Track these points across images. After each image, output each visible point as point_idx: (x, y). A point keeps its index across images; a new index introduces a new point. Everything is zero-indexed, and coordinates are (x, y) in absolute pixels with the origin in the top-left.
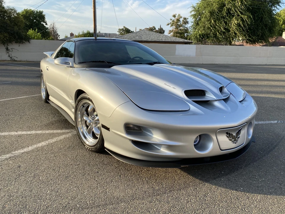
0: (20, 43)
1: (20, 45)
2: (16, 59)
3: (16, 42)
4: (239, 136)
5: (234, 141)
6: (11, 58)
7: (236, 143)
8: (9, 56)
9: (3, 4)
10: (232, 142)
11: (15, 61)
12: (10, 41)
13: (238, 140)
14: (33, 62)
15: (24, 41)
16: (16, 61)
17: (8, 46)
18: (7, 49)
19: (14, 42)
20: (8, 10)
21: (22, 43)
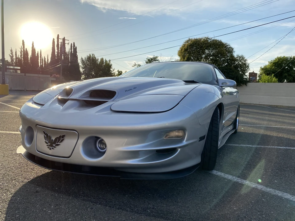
4: (59, 143)
5: (50, 146)
7: (50, 149)
9: (234, 54)
10: (47, 146)
13: (55, 147)
14: (246, 104)
15: (242, 84)
20: (237, 57)
21: (239, 86)
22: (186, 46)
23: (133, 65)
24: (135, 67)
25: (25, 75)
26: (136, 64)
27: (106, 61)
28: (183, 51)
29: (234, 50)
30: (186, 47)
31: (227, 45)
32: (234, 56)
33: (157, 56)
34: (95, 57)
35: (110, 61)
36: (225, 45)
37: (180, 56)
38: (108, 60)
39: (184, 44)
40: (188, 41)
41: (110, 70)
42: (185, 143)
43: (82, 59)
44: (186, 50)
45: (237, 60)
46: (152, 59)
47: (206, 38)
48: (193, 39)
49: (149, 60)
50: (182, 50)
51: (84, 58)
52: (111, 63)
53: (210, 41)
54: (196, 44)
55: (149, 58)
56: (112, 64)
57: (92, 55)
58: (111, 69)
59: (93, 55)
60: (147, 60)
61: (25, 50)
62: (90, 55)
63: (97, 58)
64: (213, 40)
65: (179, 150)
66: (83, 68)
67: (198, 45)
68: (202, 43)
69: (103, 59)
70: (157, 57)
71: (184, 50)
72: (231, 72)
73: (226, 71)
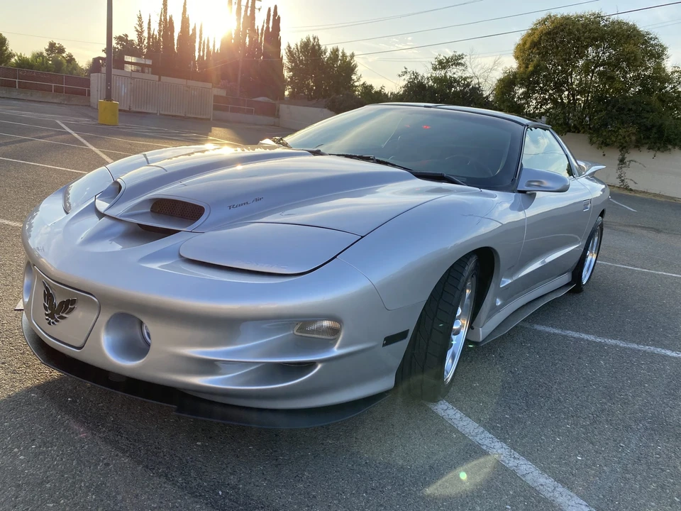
0: (659, 149)
1: (659, 154)
2: (632, 186)
3: (649, 149)
4: (64, 315)
5: (50, 315)
6: (623, 181)
7: (49, 323)
8: (620, 177)
10: (46, 315)
11: (627, 188)
12: (638, 145)
13: (58, 321)
14: (672, 198)
15: (670, 147)
16: (631, 190)
17: (626, 155)
18: (622, 161)
19: (647, 146)
20: (673, 73)
21: (663, 152)
22: (537, 32)
23: (400, 73)
24: (403, 77)
25: (160, 80)
26: (409, 70)
27: (344, 55)
28: (527, 46)
29: (668, 52)
30: (536, 38)
31: (651, 39)
32: (664, 70)
33: (463, 54)
34: (319, 45)
35: (352, 56)
36: (643, 36)
37: (517, 58)
38: (348, 53)
39: (532, 29)
40: (544, 21)
41: (351, 79)
42: (336, 351)
43: (289, 46)
44: (535, 45)
45: (672, 79)
46: (448, 61)
47: (594, 14)
48: (559, 16)
49: (440, 63)
50: (525, 43)
51: (293, 46)
52: (356, 60)
53: (605, 26)
54: (562, 30)
55: (442, 57)
56: (358, 64)
57: (312, 40)
58: (354, 77)
59: (314, 39)
60: (437, 63)
61: (168, 18)
62: (308, 40)
63: (323, 48)
64: (613, 22)
65: (319, 366)
66: (290, 70)
67: (570, 33)
68: (580, 27)
69: (337, 50)
70: (461, 57)
71: (531, 43)
72: (648, 112)
73: (634, 107)
